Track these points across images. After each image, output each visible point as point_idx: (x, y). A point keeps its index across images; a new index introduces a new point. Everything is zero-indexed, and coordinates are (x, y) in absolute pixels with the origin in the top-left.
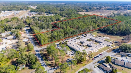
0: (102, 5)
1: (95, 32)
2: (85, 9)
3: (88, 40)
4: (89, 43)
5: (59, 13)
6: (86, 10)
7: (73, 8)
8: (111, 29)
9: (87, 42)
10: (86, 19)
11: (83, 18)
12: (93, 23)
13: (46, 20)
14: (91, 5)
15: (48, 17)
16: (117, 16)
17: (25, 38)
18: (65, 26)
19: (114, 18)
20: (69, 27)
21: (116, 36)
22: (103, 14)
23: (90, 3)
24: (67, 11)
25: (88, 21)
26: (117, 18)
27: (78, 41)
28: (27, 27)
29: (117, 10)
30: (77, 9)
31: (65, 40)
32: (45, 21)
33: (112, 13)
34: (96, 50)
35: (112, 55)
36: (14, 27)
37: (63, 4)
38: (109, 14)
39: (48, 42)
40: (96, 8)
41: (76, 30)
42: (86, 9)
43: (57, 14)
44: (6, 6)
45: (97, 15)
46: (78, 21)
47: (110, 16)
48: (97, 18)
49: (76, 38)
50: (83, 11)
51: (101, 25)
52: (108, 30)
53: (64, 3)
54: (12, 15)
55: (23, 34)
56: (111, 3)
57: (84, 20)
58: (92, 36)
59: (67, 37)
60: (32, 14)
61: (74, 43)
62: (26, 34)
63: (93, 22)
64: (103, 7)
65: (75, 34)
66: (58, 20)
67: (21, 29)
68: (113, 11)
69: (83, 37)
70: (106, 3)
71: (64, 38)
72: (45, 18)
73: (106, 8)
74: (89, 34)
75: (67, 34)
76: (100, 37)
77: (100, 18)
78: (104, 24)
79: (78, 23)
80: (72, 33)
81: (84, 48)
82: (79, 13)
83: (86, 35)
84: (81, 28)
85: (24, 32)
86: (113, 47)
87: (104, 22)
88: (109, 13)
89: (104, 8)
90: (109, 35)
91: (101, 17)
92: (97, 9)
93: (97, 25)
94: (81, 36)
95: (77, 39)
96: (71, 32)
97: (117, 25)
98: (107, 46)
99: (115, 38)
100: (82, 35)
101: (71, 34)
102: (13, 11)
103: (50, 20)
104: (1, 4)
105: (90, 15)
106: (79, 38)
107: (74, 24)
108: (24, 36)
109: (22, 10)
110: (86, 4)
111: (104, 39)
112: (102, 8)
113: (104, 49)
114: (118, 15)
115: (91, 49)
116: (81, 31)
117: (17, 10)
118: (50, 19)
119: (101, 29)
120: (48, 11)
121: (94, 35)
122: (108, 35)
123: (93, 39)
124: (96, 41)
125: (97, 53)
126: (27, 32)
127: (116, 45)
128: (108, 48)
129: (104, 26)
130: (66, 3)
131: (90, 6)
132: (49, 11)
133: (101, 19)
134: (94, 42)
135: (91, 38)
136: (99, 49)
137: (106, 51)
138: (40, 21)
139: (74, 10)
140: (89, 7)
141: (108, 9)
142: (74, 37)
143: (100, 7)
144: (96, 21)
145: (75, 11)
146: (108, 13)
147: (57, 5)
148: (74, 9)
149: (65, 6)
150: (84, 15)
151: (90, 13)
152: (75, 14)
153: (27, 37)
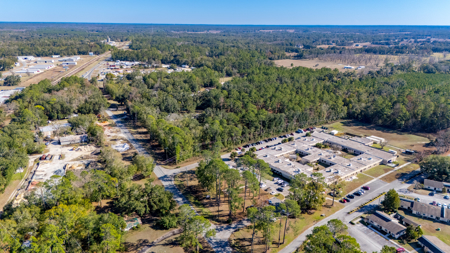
0: (346, 37)
1: (338, 123)
2: (292, 51)
3: (318, 146)
4: (324, 154)
5: (210, 64)
6: (296, 54)
7: (253, 47)
8: (388, 112)
9: (317, 152)
11: (292, 78)
13: (171, 86)
14: (308, 38)
15: (179, 75)
16: (400, 72)
17: (115, 140)
19: (393, 79)
20: (253, 107)
21: (406, 135)
22: (353, 67)
23: (306, 28)
24: (235, 55)
25: (311, 86)
26: (401, 80)
27: (288, 149)
28: (113, 106)
29: (397, 52)
30: (267, 49)
32: (168, 89)
33: (382, 64)
34: (348, 175)
35: (400, 190)
36: (75, 107)
37: (215, 32)
38: (372, 67)
40: (326, 46)
41: (279, 114)
42: (297, 51)
43: (202, 65)
45: (336, 70)
47: (378, 72)
48: (335, 79)
49: (279, 140)
50: (287, 58)
52: (379, 114)
53: (218, 32)
54: (54, 71)
55: (106, 128)
57: (297, 85)
58: (330, 134)
60: (121, 67)
61: (278, 154)
62: (117, 128)
64: (352, 44)
65: (274, 128)
66: (211, 84)
67: (96, 112)
68: (385, 56)
69: (304, 139)
73: (360, 46)
74: (318, 129)
76: (354, 138)
77: (348, 79)
78: (364, 97)
80: (267, 125)
82: (276, 62)
83: (312, 132)
84: (293, 109)
85: (107, 123)
86: (401, 167)
87: (361, 90)
88: (373, 63)
89: (353, 47)
91: (348, 75)
92: (332, 48)
93: (340, 101)
94: (295, 134)
95: (284, 142)
96: (263, 122)
97: (405, 99)
98: (382, 164)
99: (404, 139)
100: (297, 132)
101: (264, 127)
102: (54, 56)
103: (187, 86)
105: (314, 68)
106: (289, 140)
108: (113, 134)
109: (84, 53)
110: (291, 34)
111: (370, 144)
112: (347, 47)
113: (374, 173)
114: (402, 68)
115: (333, 171)
116: (293, 117)
118: (185, 82)
119: (354, 113)
120: (172, 58)
121: (336, 132)
122: (380, 132)
123: (335, 142)
124: (345, 150)
125: (354, 184)
126: (118, 122)
127: (408, 161)
128: (386, 171)
129: (364, 105)
131: (308, 41)
132: (175, 56)
133: (351, 82)
134: (339, 152)
135: (326, 139)
136: (358, 171)
138: (152, 88)
139: (257, 54)
140: (304, 42)
141: (368, 51)
142: (271, 137)
143: (339, 40)
147: (196, 36)
148: (257, 50)
149: (222, 41)
150: (294, 69)
151: (308, 64)
152: (263, 65)
153: (122, 139)
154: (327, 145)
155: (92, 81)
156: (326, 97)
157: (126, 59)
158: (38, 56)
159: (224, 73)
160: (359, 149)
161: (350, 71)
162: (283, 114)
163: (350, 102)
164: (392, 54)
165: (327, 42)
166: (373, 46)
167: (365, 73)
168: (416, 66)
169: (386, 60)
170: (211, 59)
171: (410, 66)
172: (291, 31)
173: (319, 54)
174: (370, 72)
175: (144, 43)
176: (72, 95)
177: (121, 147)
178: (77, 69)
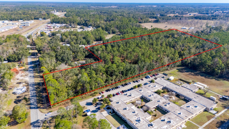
0: (184, 10)
1: (175, 70)
2: (153, 18)
3: (158, 93)
4: (162, 101)
5: (103, 26)
6: (155, 19)
7: (131, 15)
8: (209, 63)
9: (157, 99)
10: (154, 38)
11: (149, 36)
12: (168, 47)
13: (75, 41)
14: (163, 10)
15: (81, 33)
16: (215, 32)
18: (109, 57)
19: (211, 37)
20: (117, 59)
21: (222, 81)
22: (187, 28)
23: (163, 5)
24: (120, 21)
25: (159, 43)
26: (217, 38)
27: (136, 95)
28: (33, 54)
29: (213, 19)
30: (139, 16)
31: (107, 91)
32: (72, 43)
33: (204, 26)
34: (179, 124)
36: (5, 56)
37: (113, 7)
38: (198, 28)
39: (68, 96)
40: (173, 15)
41: (133, 66)
42: (156, 18)
43: (99, 27)
44: (12, 11)
45: (176, 30)
46: (137, 45)
47: (202, 32)
48: (176, 36)
49: (132, 85)
50: (150, 22)
51: (186, 52)
52: (202, 64)
53: (116, 7)
54: (15, 29)
55: (20, 72)
56: (200, 5)
57: (151, 41)
58: (168, 79)
59: (113, 81)
60: (54, 28)
61: (128, 100)
62: (27, 73)
63: (170, 46)
64: (187, 14)
65: (130, 75)
66: (100, 39)
67: (19, 60)
68: (206, 21)
69: (149, 84)
70: (192, 6)
71: (106, 86)
72: (73, 36)
73: (192, 15)
74: (161, 75)
75: (112, 76)
76: (185, 85)
77: (183, 37)
78: (193, 50)
79: (137, 49)
80: (125, 73)
81: (149, 118)
82: (142, 24)
83: (156, 79)
84: (144, 61)
85: (23, 68)
86: (220, 114)
87: (191, 46)
88: (199, 25)
89: (188, 15)
90: (205, 77)
91: (184, 33)
92: (176, 16)
93: (177, 55)
94: (144, 79)
95: (135, 87)
96: (122, 72)
98: (205, 110)
99: (221, 85)
100: (146, 78)
101: (122, 74)
102: (20, 21)
103: (84, 41)
104: (4, 8)
105: (164, 29)
106: (139, 86)
107: (130, 50)
108: (22, 78)
109: (37, 19)
110: (154, 8)
111: (197, 90)
112: (184, 16)
113: (199, 121)
114: (216, 29)
115: (166, 121)
116: (143, 67)
117: (28, 20)
118: (84, 38)
119: (186, 62)
120: (84, 22)
121: (171, 79)
122: (203, 78)
123: (171, 88)
124: (178, 95)
126: (30, 67)
128: (209, 118)
129: (193, 57)
130: (120, 6)
131: (163, 12)
132: (85, 21)
133: (185, 38)
134: (174, 98)
135: (165, 85)
136: (187, 119)
137: (204, 126)
138: (64, 41)
139: (132, 19)
140: (160, 14)
141: (196, 18)
142: (127, 82)
143: (180, 13)
144: (176, 42)
145: (135, 22)
146: (197, 26)
147: (102, 10)
148: (133, 17)
149: (116, 12)
150: (152, 30)
151: (162, 26)
152: (134, 27)
153: (25, 82)
154: (166, 90)
155: (29, 37)
156: (168, 51)
157: (58, 23)
158: (11, 20)
159: (111, 32)
160: (188, 96)
161: (185, 31)
162: (136, 66)
163: (184, 54)
164: (210, 19)
165: (174, 12)
166: (199, 15)
167: (194, 32)
168: (224, 28)
169: (207, 24)
170: (105, 23)
171: (221, 27)
172: (155, 6)
173: (168, 20)
174: (197, 32)
175: (73, 13)
176: (5, 48)
177: (20, 90)
178: (29, 28)
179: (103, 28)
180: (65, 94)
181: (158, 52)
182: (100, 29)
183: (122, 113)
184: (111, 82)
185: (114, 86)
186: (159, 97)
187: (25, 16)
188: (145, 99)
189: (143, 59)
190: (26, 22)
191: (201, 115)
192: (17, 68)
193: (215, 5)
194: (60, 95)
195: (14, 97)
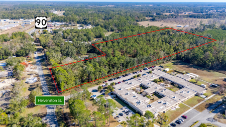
0: (180, 9)
1: (170, 63)
2: (150, 16)
3: (155, 81)
4: (158, 88)
5: (102, 24)
6: (151, 18)
7: (129, 14)
8: (201, 56)
9: (154, 87)
10: (151, 35)
12: (164, 43)
13: (76, 38)
14: (159, 9)
15: (82, 31)
16: (208, 29)
17: (31, 74)
18: (110, 51)
19: (205, 34)
20: (118, 53)
21: (212, 72)
22: (182, 26)
23: (159, 4)
24: (118, 19)
25: (156, 39)
26: (209, 34)
27: (136, 83)
28: (39, 50)
29: (207, 17)
30: (136, 15)
31: (110, 80)
32: (74, 40)
33: (198, 24)
34: (173, 105)
35: (208, 119)
36: (14, 51)
37: (111, 6)
38: (193, 26)
39: (76, 84)
40: (169, 14)
41: (133, 59)
42: (152, 16)
43: (98, 25)
44: (11, 10)
45: (172, 28)
46: (136, 41)
47: (196, 29)
48: (171, 33)
49: (132, 75)
50: (146, 20)
51: (181, 47)
52: (195, 57)
53: (113, 6)
54: (17, 27)
55: (29, 65)
56: (195, 5)
57: (148, 38)
58: (164, 71)
59: (115, 72)
60: (54, 26)
61: (129, 87)
62: (36, 66)
63: (166, 42)
64: (182, 12)
65: (129, 67)
66: (100, 36)
67: (27, 55)
68: (200, 19)
69: (147, 74)
70: (187, 5)
71: (109, 76)
72: (75, 34)
73: (187, 14)
74: (157, 67)
75: (113, 68)
76: (179, 75)
77: (178, 34)
78: (187, 46)
79: (136, 45)
80: (125, 66)
81: (148, 101)
82: (139, 23)
83: (153, 70)
84: (142, 55)
85: (31, 62)
86: (209, 98)
87: (186, 41)
88: (194, 23)
89: (183, 14)
90: (198, 69)
91: (179, 31)
92: (172, 15)
93: (172, 49)
94: (142, 70)
95: (134, 77)
96: (123, 64)
97: (212, 49)
98: (196, 95)
99: (211, 75)
100: (144, 69)
101: (123, 66)
102: (21, 19)
103: (85, 38)
104: (3, 7)
105: (160, 27)
106: (138, 76)
107: (129, 45)
108: (31, 70)
110: (150, 7)
111: (189, 79)
112: (179, 14)
113: (191, 103)
114: (209, 27)
115: (162, 103)
116: (142, 60)
117: (29, 18)
118: (85, 35)
119: (181, 56)
120: (83, 21)
121: (168, 70)
122: (196, 69)
123: (167, 78)
124: (173, 84)
125: (177, 113)
126: (38, 61)
127: (214, 93)
128: (199, 101)
129: (186, 51)
130: (117, 5)
131: (159, 11)
132: (85, 20)
133: (180, 35)
134: (169, 86)
135: (161, 76)
136: (180, 102)
137: (195, 107)
138: (66, 39)
139: (130, 18)
140: (156, 13)
141: (191, 16)
142: (127, 73)
143: (175, 12)
144: (171, 39)
145: (132, 20)
146: (191, 24)
147: (100, 9)
148: (130, 16)
149: (113, 11)
150: (148, 27)
151: (158, 24)
152: (132, 25)
153: (35, 74)
154: (162, 79)
155: (32, 35)
156: (164, 46)
157: (58, 21)
158: (12, 19)
159: (110, 30)
160: (181, 84)
161: (180, 28)
162: (136, 59)
163: (179, 49)
164: (204, 18)
165: (169, 11)
166: (194, 13)
167: (189, 30)
168: (217, 25)
169: (201, 22)
170: (104, 21)
171: (214, 25)
172: (151, 5)
173: (164, 18)
174: (191, 29)
175: (71, 12)
176: (13, 44)
177: (32, 80)
178: (30, 26)
179: (101, 26)
180: (73, 82)
181: (155, 47)
182: (99, 26)
183: (124, 97)
184: (113, 73)
185: (116, 76)
186: (156, 85)
187: (25, 15)
188: (143, 87)
189: (141, 53)
190: (26, 20)
191: (192, 99)
192: (26, 62)
193: (210, 4)
194: (69, 83)
195: (28, 86)
